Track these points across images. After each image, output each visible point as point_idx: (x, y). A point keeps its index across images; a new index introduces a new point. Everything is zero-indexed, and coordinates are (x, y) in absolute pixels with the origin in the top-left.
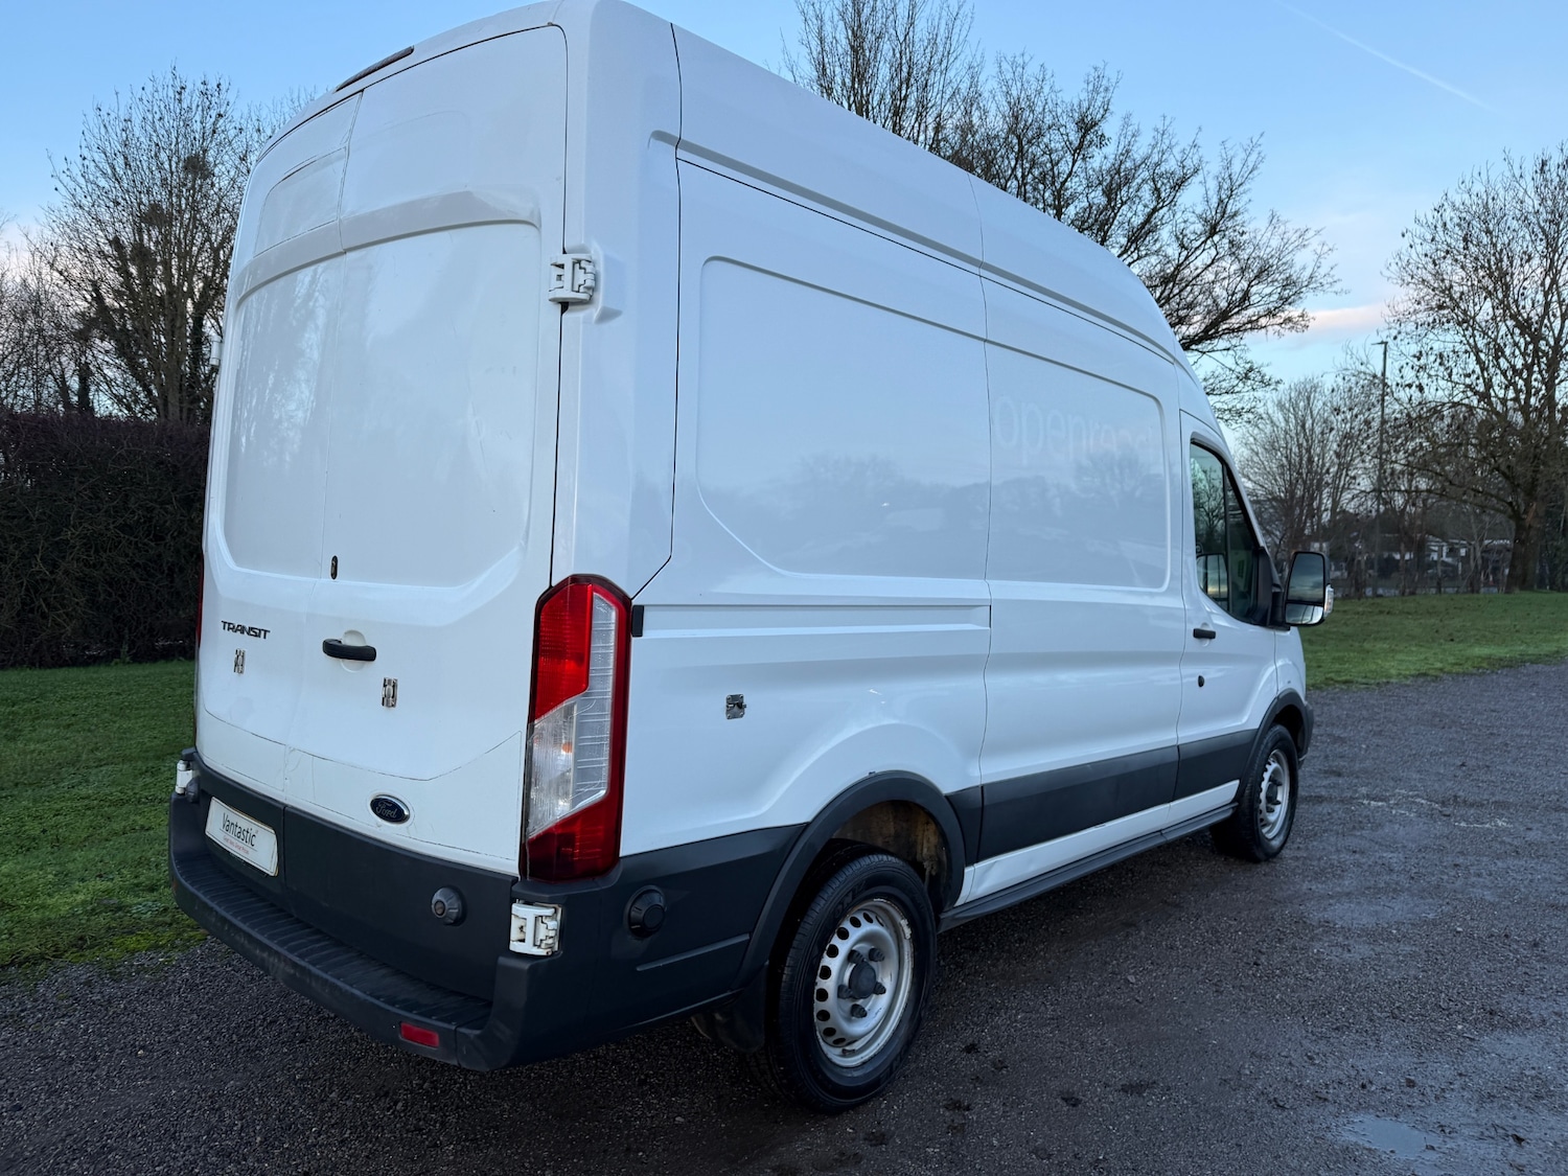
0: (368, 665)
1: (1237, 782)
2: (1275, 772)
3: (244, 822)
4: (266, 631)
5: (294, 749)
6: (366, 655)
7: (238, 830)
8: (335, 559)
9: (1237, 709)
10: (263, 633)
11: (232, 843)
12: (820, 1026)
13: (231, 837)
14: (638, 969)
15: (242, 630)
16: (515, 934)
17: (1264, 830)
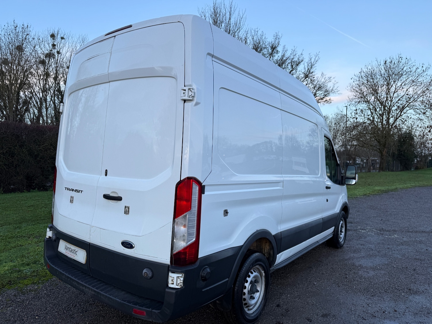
0: (119, 202)
1: (334, 227)
2: (342, 224)
3: (73, 247)
4: (82, 191)
5: (93, 226)
6: (119, 199)
7: (71, 250)
8: (106, 170)
9: (334, 207)
10: (80, 192)
11: (68, 254)
12: (244, 302)
13: (68, 252)
14: (203, 290)
15: (73, 190)
16: (170, 282)
17: (340, 239)
